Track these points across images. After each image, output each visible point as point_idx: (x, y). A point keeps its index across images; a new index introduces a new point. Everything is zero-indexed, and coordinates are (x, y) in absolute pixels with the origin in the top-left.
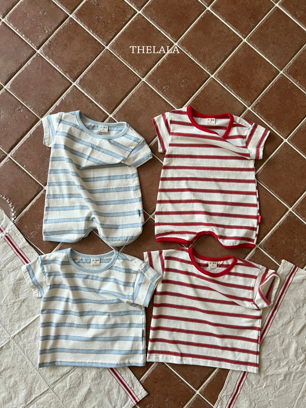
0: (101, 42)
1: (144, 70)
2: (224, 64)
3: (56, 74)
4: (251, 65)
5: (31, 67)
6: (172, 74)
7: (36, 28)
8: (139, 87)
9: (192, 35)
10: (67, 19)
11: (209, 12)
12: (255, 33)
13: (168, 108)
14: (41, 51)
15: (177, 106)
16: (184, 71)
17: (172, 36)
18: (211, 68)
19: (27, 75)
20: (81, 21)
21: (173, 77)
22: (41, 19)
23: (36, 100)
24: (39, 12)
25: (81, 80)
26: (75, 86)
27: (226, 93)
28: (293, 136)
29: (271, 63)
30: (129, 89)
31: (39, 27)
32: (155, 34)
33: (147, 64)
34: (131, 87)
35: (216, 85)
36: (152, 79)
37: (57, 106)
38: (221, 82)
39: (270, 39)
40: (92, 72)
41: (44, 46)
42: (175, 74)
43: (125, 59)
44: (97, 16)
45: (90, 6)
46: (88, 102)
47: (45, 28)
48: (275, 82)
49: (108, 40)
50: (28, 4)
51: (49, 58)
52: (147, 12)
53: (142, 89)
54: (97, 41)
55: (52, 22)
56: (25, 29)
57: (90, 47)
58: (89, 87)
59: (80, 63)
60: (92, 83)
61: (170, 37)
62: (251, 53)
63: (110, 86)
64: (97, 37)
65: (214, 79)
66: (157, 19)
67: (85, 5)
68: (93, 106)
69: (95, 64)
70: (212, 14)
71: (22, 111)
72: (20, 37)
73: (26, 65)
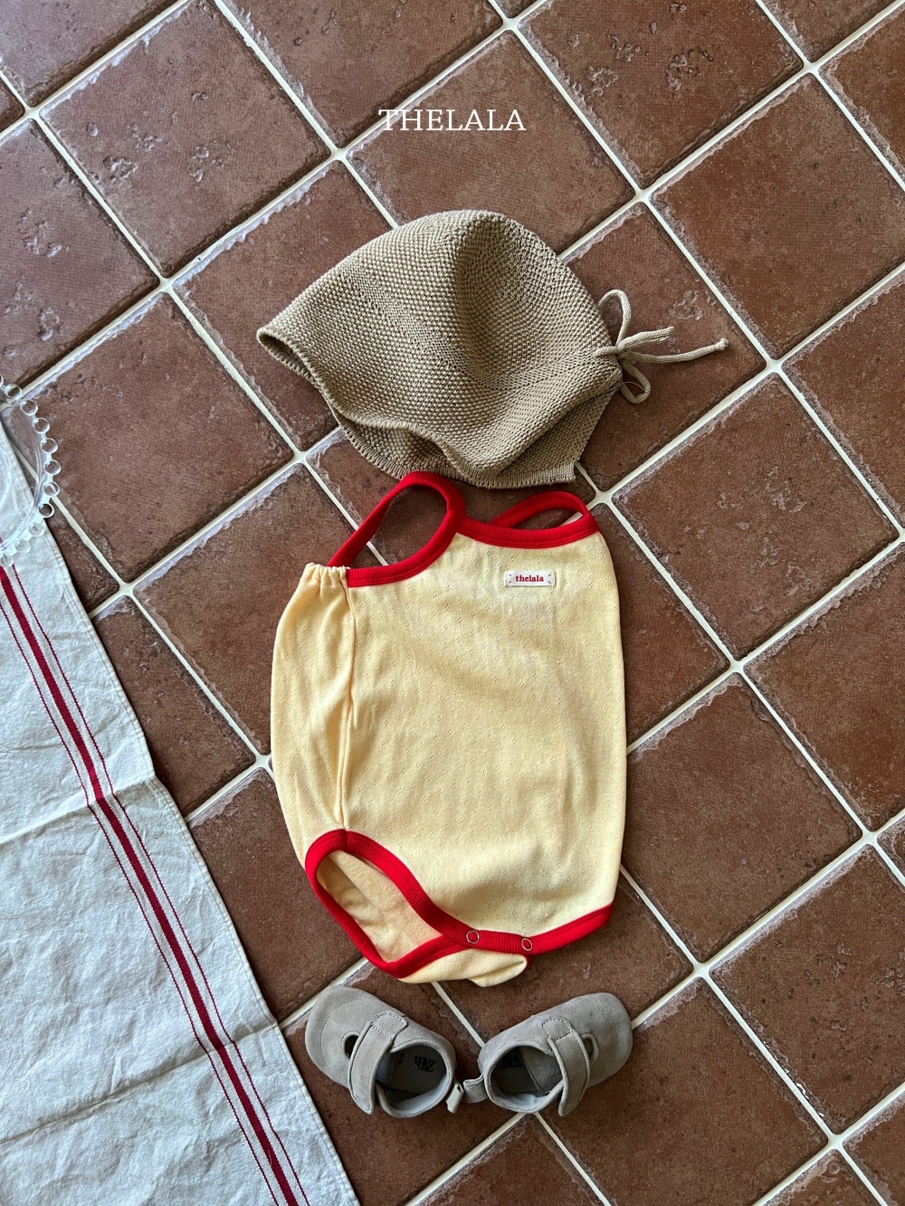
2: (873, 29)
6: (640, 22)
8: (485, 52)
13: (595, 166)
15: (640, 166)
16: (695, 21)
18: (812, 32)
21: (641, 35)
23: (25, 26)
27: (857, 152)
30: (444, 52)
34: (451, 44)
35: (826, 108)
36: (552, 30)
37: (109, 67)
38: (844, 102)
42: (654, 27)
46: (252, 72)
53: (499, 62)
63: (363, 23)
65: (819, 83)
68: (272, 97)
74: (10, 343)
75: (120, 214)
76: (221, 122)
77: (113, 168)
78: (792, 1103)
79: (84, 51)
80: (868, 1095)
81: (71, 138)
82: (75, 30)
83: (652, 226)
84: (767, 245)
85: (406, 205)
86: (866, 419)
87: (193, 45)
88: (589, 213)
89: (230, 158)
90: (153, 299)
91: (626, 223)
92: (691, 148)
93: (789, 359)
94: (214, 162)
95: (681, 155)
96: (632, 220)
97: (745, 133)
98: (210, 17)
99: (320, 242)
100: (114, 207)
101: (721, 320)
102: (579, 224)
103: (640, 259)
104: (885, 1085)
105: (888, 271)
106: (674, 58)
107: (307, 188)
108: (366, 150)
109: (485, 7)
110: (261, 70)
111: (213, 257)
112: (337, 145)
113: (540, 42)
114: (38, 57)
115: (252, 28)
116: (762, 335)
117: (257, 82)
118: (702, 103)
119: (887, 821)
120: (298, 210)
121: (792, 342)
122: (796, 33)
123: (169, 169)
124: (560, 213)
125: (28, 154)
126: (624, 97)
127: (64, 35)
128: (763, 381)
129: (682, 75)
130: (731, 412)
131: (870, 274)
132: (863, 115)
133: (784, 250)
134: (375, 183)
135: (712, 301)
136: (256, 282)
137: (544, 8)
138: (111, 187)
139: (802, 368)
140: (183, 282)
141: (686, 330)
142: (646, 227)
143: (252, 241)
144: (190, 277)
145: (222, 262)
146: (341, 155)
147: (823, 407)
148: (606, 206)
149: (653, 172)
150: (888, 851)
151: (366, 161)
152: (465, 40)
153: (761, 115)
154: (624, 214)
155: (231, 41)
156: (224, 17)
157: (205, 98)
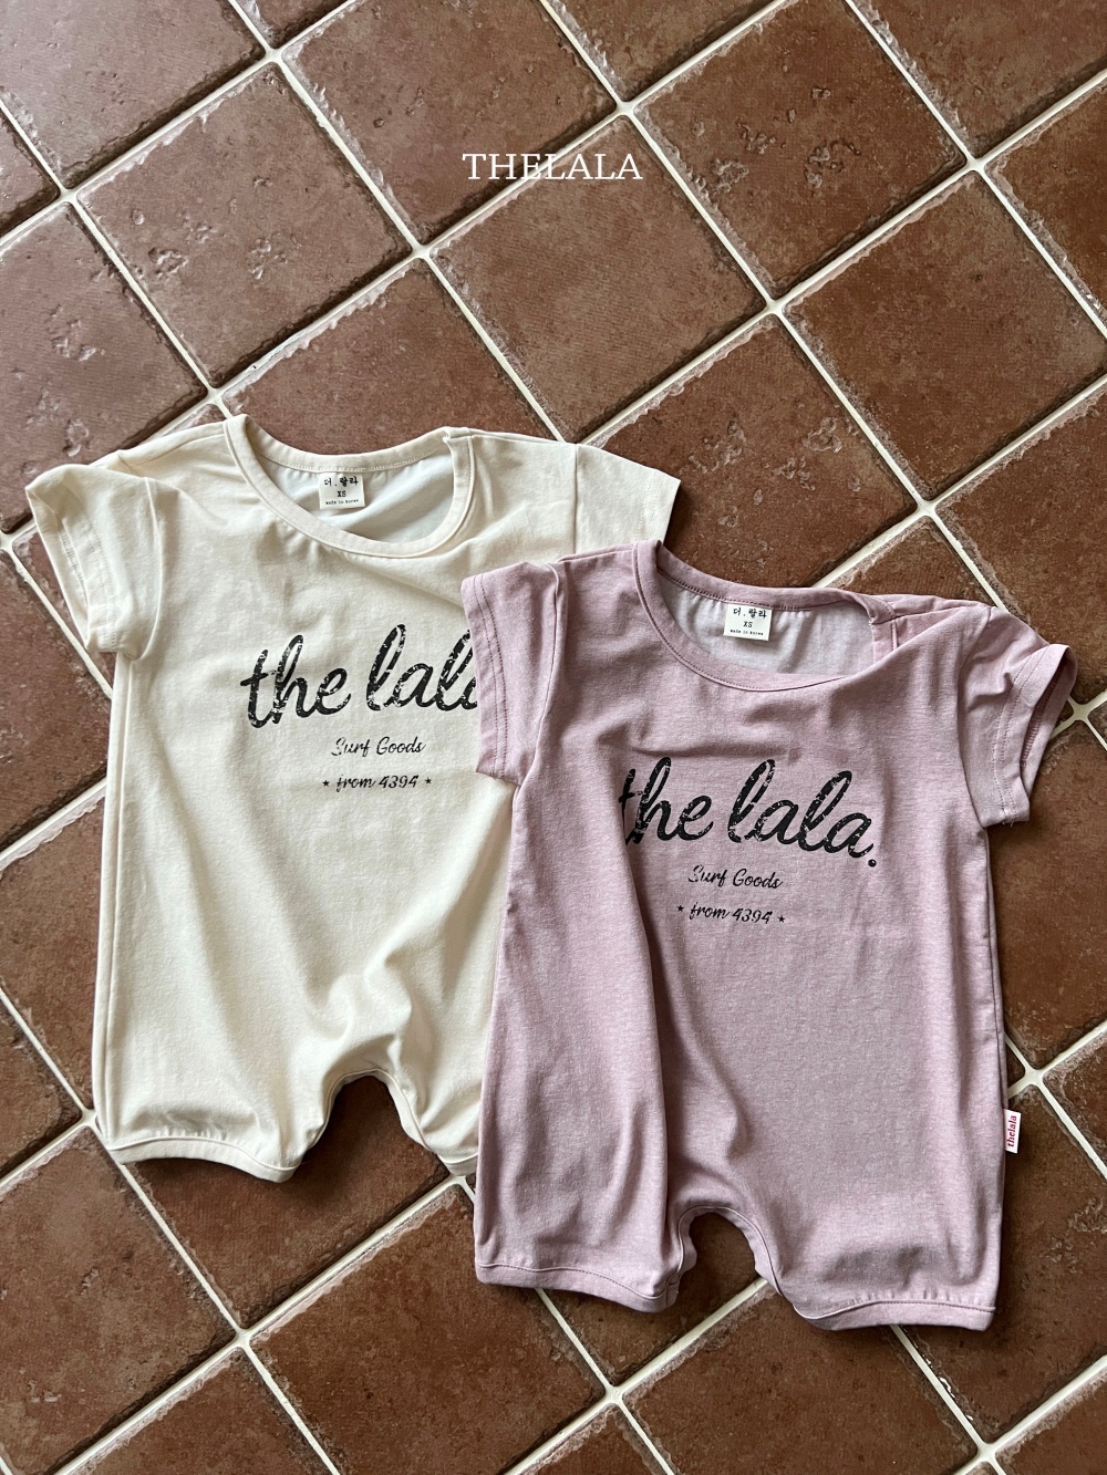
74: (31, 458)
75: (165, 314)
76: (287, 212)
77: (160, 261)
78: (934, 1401)
79: (131, 127)
80: (1027, 1396)
81: (112, 225)
82: (122, 102)
83: (785, 342)
84: (920, 368)
85: (498, 312)
86: (1035, 573)
87: (258, 124)
88: (711, 325)
89: (295, 254)
90: (198, 412)
91: (754, 338)
92: (832, 254)
93: (944, 501)
94: (276, 257)
95: (821, 263)
96: (761, 335)
97: (896, 239)
98: (278, 93)
99: (396, 352)
100: (159, 306)
101: (864, 454)
102: (699, 339)
103: (770, 379)
104: (1049, 1384)
105: (1062, 401)
106: (815, 151)
107: (383, 290)
108: (454, 248)
109: (597, 89)
110: (335, 155)
111: (271, 366)
112: (420, 241)
113: (659, 130)
114: (79, 132)
115: (327, 106)
116: (913, 472)
117: (329, 167)
118: (845, 203)
119: (1055, 1057)
120: (371, 313)
121: (948, 481)
122: (959, 125)
123: (225, 264)
124: (677, 324)
125: (62, 243)
126: (755, 194)
128: (912, 525)
129: (824, 171)
130: (873, 561)
131: (1042, 404)
132: (1035, 220)
133: (940, 374)
134: (462, 285)
135: (853, 431)
136: (319, 396)
137: (664, 91)
138: (157, 283)
139: (960, 511)
140: (234, 393)
141: (822, 464)
142: (779, 344)
143: (316, 348)
144: (242, 388)
145: (279, 372)
146: (424, 253)
147: (984, 558)
148: (732, 317)
149: (788, 280)
150: (1056, 1094)
151: (453, 260)
152: (571, 126)
153: (917, 218)
154: (753, 327)
155: (301, 121)
156: (295, 93)
157: (270, 184)
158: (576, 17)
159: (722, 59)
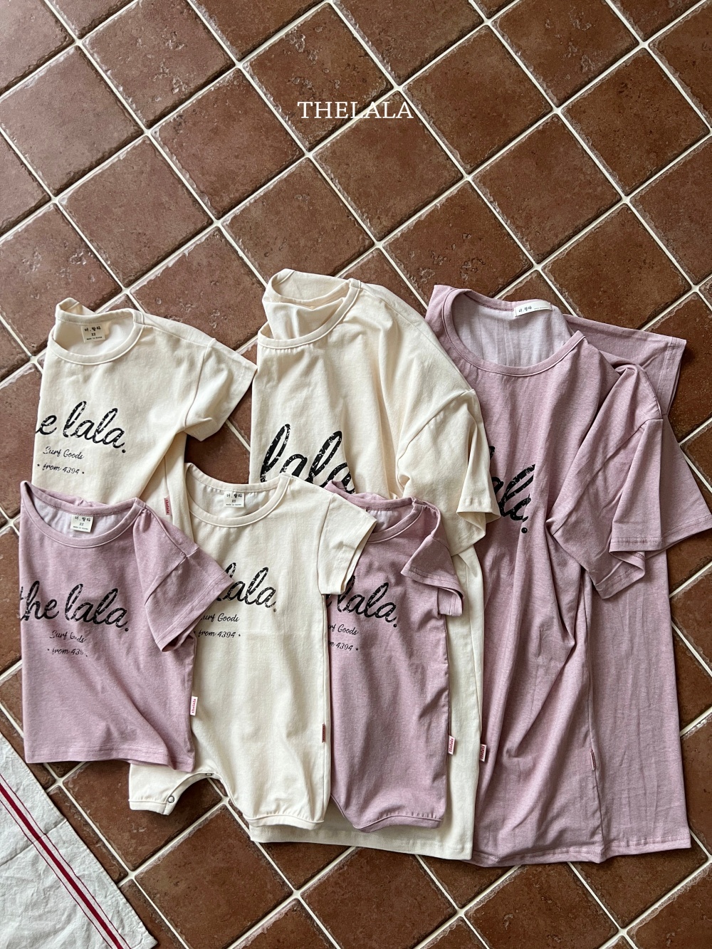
0: (299, 139)
1: (384, 223)
2: (570, 246)
3: (180, 193)
4: (630, 260)
5: (124, 166)
6: (447, 244)
7: (153, 77)
8: (365, 260)
9: (510, 165)
10: (228, 69)
11: (556, 120)
12: (652, 189)
14: (155, 132)
16: (476, 243)
17: (464, 158)
18: (538, 249)
19: (111, 183)
20: (262, 82)
21: (447, 251)
22: (170, 58)
23: (122, 245)
24: (168, 40)
25: (235, 218)
26: (219, 230)
28: (696, 440)
29: (676, 264)
30: (343, 260)
31: (161, 77)
32: (424, 147)
33: (395, 210)
34: (348, 256)
35: (545, 289)
36: (400, 249)
37: (167, 268)
38: (555, 285)
39: (684, 208)
40: (264, 205)
41: (164, 124)
42: (454, 246)
43: (346, 189)
44: (300, 77)
45: (288, 50)
46: (243, 272)
47: (174, 81)
48: (676, 309)
49: (315, 137)
50: (145, 16)
51: (172, 153)
52: (415, 93)
53: (373, 265)
54: (288, 136)
55: (193, 71)
56: (127, 75)
57: (271, 146)
58: (251, 239)
59: (240, 177)
60: (260, 230)
61: (457, 160)
62: (635, 232)
63: (301, 245)
64: (290, 127)
65: (542, 275)
66: (436, 112)
67: (277, 47)
68: (253, 284)
69: (275, 187)
70: (564, 125)
71: (84, 263)
72: (112, 91)
73: (114, 159)
76: (226, 297)
79: (154, 258)
81: (147, 305)
82: (149, 247)
87: (211, 256)
89: (231, 316)
106: (465, 263)
109: (365, 236)
110: (247, 269)
113: (394, 255)
115: (243, 247)
117: (246, 277)
118: (479, 287)
122: (529, 249)
127: (143, 250)
129: (469, 272)
132: (564, 292)
137: (396, 236)
152: (354, 253)
153: (511, 293)
155: (231, 254)
156: (228, 241)
157: (218, 284)
158: (355, 203)
159: (422, 221)
